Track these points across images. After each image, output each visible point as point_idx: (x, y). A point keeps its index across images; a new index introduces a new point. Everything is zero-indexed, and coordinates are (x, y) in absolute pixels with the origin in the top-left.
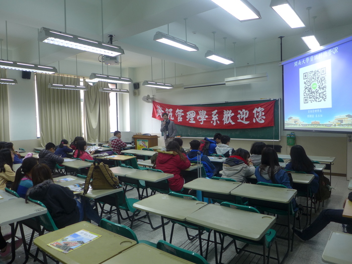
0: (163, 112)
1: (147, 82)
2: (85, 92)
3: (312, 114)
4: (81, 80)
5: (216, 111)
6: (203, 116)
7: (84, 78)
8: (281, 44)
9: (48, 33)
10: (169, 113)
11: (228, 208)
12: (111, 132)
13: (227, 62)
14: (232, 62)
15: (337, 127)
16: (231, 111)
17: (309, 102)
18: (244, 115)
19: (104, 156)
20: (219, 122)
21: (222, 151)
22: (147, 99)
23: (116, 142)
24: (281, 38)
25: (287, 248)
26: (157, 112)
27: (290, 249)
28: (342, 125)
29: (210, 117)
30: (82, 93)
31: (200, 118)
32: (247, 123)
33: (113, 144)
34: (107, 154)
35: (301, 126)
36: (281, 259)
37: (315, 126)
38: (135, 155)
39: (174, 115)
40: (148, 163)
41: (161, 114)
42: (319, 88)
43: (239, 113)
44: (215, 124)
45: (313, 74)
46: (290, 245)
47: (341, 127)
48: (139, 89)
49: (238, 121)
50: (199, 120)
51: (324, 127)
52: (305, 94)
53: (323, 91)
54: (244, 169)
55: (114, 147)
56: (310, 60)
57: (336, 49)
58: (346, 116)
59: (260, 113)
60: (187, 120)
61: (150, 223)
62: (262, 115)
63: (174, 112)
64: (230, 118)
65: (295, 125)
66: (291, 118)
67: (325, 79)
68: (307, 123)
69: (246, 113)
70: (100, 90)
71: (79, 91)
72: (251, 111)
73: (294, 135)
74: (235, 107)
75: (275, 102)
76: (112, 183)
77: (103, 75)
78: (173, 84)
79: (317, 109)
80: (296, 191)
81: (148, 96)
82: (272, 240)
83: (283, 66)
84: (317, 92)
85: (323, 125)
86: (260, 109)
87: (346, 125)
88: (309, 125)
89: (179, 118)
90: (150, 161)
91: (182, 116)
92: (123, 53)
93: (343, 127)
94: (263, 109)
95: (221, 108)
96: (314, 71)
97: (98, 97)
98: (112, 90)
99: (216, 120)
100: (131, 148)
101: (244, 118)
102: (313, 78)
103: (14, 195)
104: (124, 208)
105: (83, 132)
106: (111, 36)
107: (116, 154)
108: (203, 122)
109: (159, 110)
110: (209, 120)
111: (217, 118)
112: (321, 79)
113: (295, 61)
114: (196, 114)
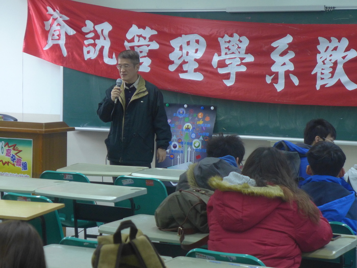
0: (72, 32)
5: (289, 39)
6: (234, 57)
10: (97, 37)
16: (345, 42)
20: (296, 81)
26: (46, 34)
29: (262, 60)
39: (118, 49)
41: (62, 42)
44: (280, 87)
50: (221, 71)
60: (172, 68)
63: (117, 39)
64: (340, 67)
91: (151, 54)
95: (308, 28)
99: (287, 74)
108: (233, 77)
109: (55, 27)
110: (257, 71)
111: (291, 67)
114: (209, 46)
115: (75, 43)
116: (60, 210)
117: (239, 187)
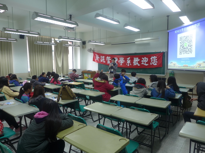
0: (99, 58)
1: (90, 41)
2: (55, 46)
3: (183, 60)
4: (53, 39)
5: (129, 58)
6: (122, 61)
7: (54, 38)
8: (168, 20)
9: (37, 15)
10: (102, 58)
11: (134, 110)
12: (69, 69)
13: (136, 30)
14: (139, 30)
15: (198, 68)
16: (138, 58)
17: (183, 54)
18: (146, 60)
19: (66, 82)
20: (131, 64)
21: (132, 80)
22: (90, 50)
24: (168, 16)
25: (165, 133)
26: (96, 58)
27: (167, 133)
28: (200, 67)
29: (126, 61)
30: (53, 47)
31: (120, 62)
32: (147, 65)
33: (71, 76)
34: (68, 81)
35: (177, 67)
36: (161, 138)
37: (185, 68)
38: (83, 82)
39: (105, 60)
40: (91, 86)
41: (98, 59)
42: (188, 46)
43: (143, 60)
44: (128, 65)
45: (185, 37)
46: (167, 131)
47: (200, 68)
48: (86, 45)
49: (142, 64)
50: (120, 63)
51: (190, 68)
52: (180, 49)
53: (190, 48)
54: (145, 91)
55: (71, 78)
56: (184, 30)
57: (199, 24)
58: (203, 62)
59: (155, 59)
61: (92, 119)
62: (156, 61)
63: (105, 58)
64: (137, 62)
65: (174, 66)
66: (172, 63)
67: (192, 41)
68: (180, 66)
69: (147, 60)
70: (63, 45)
71: (52, 46)
72: (149, 58)
73: (174, 72)
74: (141, 56)
75: (163, 53)
76: (72, 97)
77: (65, 37)
78: (105, 42)
79: (187, 58)
80: (170, 102)
81: (91, 49)
82: (157, 127)
83: (168, 32)
85: (190, 67)
86: (154, 57)
87: (203, 67)
88: (182, 67)
89: (108, 62)
90: (92, 85)
91: (110, 61)
92: (78, 25)
93: (201, 68)
94: (156, 57)
95: (132, 56)
97: (62, 49)
98: (70, 45)
99: (129, 63)
100: (81, 78)
101: (145, 62)
102: (185, 40)
103: (21, 102)
104: (78, 110)
105: (54, 69)
106: (71, 15)
107: (73, 82)
108: (122, 64)
110: (125, 63)
111: (130, 62)
112: (190, 41)
113: (176, 30)
114: (118, 59)
115: (100, 59)
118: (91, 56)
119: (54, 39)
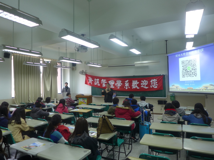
0: (93, 81)
1: (89, 62)
2: (43, 67)
3: (188, 83)
4: (41, 59)
5: (128, 81)
6: (119, 84)
7: (43, 58)
8: (166, 44)
10: (97, 81)
14: (140, 53)
15: (204, 91)
16: (137, 81)
17: (186, 77)
18: (145, 83)
19: (70, 110)
20: (129, 87)
21: (143, 105)
22: (82, 73)
23: (69, 100)
24: (166, 41)
26: (88, 81)
28: (207, 90)
29: (124, 84)
30: (41, 68)
32: (147, 88)
34: (72, 109)
35: (181, 90)
37: (190, 90)
41: (91, 82)
42: (192, 69)
43: (142, 82)
44: (127, 88)
45: (188, 61)
47: (207, 91)
48: (76, 66)
49: (141, 87)
50: (117, 86)
51: (196, 90)
52: (183, 72)
53: (195, 71)
55: (68, 103)
56: (186, 54)
57: (202, 50)
58: (210, 85)
59: (155, 82)
62: (156, 84)
63: (100, 82)
64: (136, 85)
65: (176, 89)
66: (173, 85)
67: (195, 65)
68: (184, 88)
69: (146, 82)
72: (149, 81)
73: (174, 95)
74: (140, 79)
75: (164, 76)
77: (66, 58)
78: (102, 64)
79: (191, 81)
81: (83, 70)
83: (168, 56)
84: (191, 72)
85: (195, 89)
86: (154, 80)
87: (210, 90)
88: (186, 89)
89: (103, 84)
91: (106, 84)
92: (100, 46)
94: (156, 80)
95: (131, 79)
96: (188, 60)
98: (59, 66)
99: (128, 86)
101: (145, 85)
102: (188, 64)
106: (83, 35)
108: (119, 87)
109: (90, 80)
110: (123, 86)
112: (193, 65)
113: (176, 54)
114: (115, 82)
115: (93, 82)
116: (92, 111)
117: (121, 107)
118: (83, 78)
119: (43, 60)
